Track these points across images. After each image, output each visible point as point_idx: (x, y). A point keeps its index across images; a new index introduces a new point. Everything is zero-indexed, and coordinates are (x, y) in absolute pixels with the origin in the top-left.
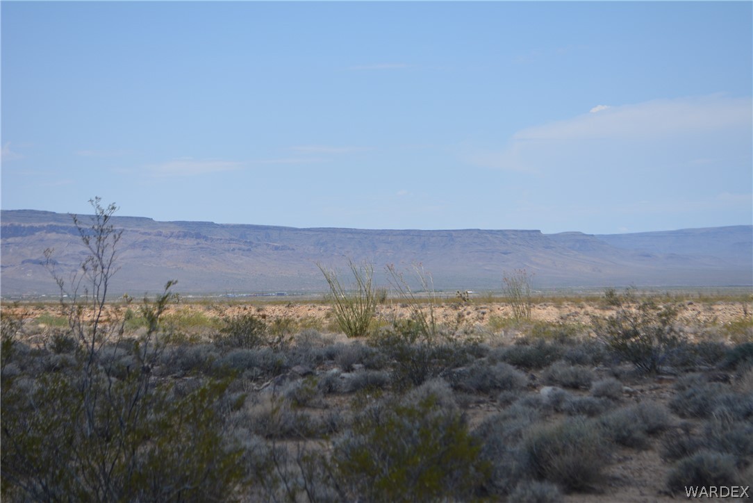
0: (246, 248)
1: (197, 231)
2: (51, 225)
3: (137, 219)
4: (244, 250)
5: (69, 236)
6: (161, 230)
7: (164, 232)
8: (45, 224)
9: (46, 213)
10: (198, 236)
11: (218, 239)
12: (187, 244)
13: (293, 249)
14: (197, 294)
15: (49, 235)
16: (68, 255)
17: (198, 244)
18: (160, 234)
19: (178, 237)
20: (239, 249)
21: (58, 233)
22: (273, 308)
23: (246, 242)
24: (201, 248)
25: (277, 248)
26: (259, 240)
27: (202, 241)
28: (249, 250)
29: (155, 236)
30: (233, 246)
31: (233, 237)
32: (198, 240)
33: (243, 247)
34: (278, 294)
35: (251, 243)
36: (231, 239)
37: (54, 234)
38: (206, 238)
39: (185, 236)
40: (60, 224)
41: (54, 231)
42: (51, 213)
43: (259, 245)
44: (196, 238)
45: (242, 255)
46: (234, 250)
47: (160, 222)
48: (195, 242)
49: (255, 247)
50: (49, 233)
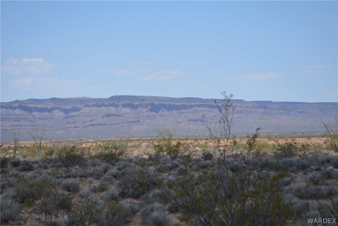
0: (287, 112)
1: (264, 105)
2: (200, 104)
3: (238, 100)
4: (286, 113)
5: (208, 109)
6: (248, 105)
7: (249, 106)
8: (198, 104)
9: (197, 98)
10: (265, 107)
11: (273, 109)
12: (260, 111)
13: (308, 112)
14: (265, 133)
15: (199, 108)
16: (207, 117)
17: (265, 111)
18: (247, 107)
19: (256, 108)
20: (284, 113)
21: (202, 107)
22: (300, 139)
23: (286, 110)
24: (266, 113)
25: (300, 112)
26: (292, 109)
27: (266, 110)
28: (288, 113)
29: (246, 107)
30: (280, 111)
31: (280, 108)
32: (265, 109)
33: (285, 112)
34: (302, 133)
35: (289, 110)
36: (280, 109)
37: (201, 108)
38: (268, 108)
39: (259, 107)
40: (204, 104)
41: (201, 106)
42: (200, 98)
43: (292, 111)
44: (264, 108)
45: (285, 115)
46: (281, 113)
47: (247, 101)
48: (263, 110)
49: (291, 112)
50: (199, 107)
